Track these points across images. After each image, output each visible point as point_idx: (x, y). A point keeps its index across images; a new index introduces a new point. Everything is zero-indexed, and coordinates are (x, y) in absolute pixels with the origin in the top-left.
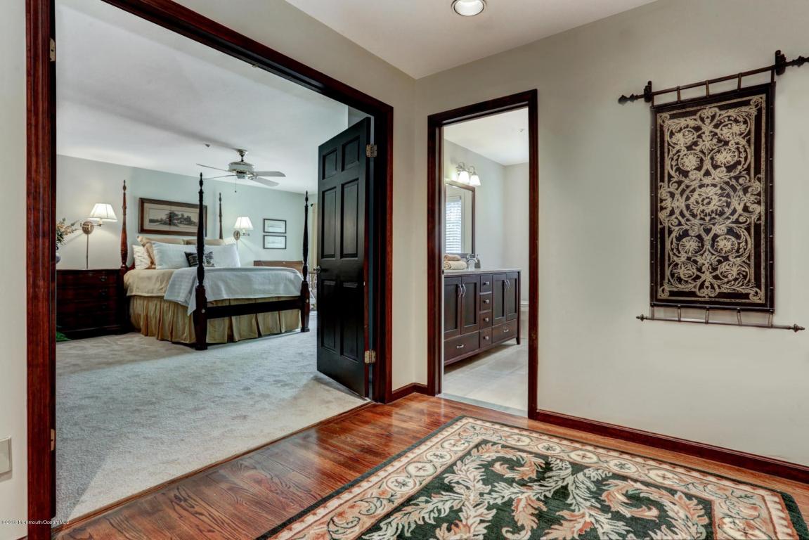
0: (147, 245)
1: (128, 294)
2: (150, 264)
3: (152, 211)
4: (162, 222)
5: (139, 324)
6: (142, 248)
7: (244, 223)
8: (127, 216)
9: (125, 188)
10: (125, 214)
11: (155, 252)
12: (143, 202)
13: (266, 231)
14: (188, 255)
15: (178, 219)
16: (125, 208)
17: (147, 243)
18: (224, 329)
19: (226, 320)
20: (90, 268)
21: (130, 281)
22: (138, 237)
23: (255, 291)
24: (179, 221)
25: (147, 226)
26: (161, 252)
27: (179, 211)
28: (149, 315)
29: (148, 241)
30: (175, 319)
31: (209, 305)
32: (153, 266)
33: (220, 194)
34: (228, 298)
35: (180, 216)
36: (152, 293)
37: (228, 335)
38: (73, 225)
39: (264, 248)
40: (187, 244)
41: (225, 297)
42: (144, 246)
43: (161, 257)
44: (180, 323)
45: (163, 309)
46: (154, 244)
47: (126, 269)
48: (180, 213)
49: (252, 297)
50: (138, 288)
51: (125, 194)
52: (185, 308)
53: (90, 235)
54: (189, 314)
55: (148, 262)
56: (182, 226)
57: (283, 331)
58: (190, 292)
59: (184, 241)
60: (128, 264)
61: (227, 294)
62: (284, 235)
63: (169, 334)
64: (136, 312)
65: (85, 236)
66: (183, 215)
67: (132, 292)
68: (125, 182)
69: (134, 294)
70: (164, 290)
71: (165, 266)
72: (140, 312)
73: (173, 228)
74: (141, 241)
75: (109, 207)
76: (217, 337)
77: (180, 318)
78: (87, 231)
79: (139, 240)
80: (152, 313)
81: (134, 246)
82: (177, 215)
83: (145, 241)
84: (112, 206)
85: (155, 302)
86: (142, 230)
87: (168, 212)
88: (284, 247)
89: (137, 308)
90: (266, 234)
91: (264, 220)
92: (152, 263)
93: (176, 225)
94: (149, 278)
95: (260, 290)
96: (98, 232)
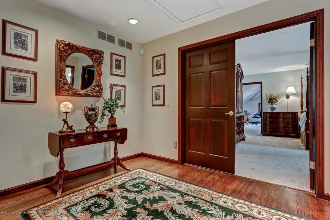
8: (303, 90)
9: (302, 78)
10: (302, 89)
16: (302, 86)
51: (302, 81)
53: (289, 99)
65: (287, 99)
68: (302, 76)
78: (288, 97)
84: (294, 87)
96: (291, 98)
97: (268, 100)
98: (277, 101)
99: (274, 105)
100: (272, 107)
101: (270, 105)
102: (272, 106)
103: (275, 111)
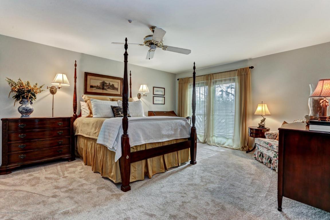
0: (88, 101)
1: (76, 134)
2: (89, 114)
3: (92, 81)
4: (98, 87)
5: (82, 154)
6: (85, 103)
7: (144, 88)
9: (76, 65)
10: (75, 82)
11: (92, 106)
12: (87, 74)
13: (154, 94)
14: (113, 108)
15: (107, 86)
16: (76, 78)
17: (88, 100)
18: (142, 168)
19: (144, 162)
20: (55, 116)
21: (78, 125)
22: (83, 96)
23: (163, 136)
24: (107, 87)
25: (89, 90)
26: (96, 106)
27: (108, 81)
28: (87, 150)
29: (88, 98)
30: (104, 159)
31: (132, 151)
32: (91, 115)
33: (130, 72)
34: (145, 143)
35: (108, 84)
36: (90, 135)
37: (145, 173)
38: (41, 87)
39: (153, 104)
40: (112, 101)
41: (143, 142)
42: (86, 102)
43: (96, 109)
44: (109, 163)
45: (96, 148)
46: (92, 100)
47: (76, 117)
48: (108, 82)
49: (160, 141)
50: (81, 130)
51: (76, 69)
52: (113, 153)
53: (54, 95)
54: (116, 161)
55: (89, 112)
56: (109, 90)
57: (180, 165)
58: (117, 140)
59: (110, 99)
60: (77, 113)
61: (145, 140)
62: (163, 96)
63: (100, 168)
64: (81, 146)
65: (51, 95)
66: (109, 84)
67: (78, 133)
68: (76, 61)
69: (79, 134)
70: (97, 134)
71: (99, 116)
72: (83, 147)
73: (105, 92)
74: (84, 98)
75: (65, 76)
76: (137, 175)
77: (108, 159)
78: (53, 92)
79: (83, 98)
80: (89, 150)
81: (81, 102)
82: (106, 83)
83: (87, 98)
84: (67, 76)
85: (91, 142)
86: (86, 92)
87: (101, 81)
88: (164, 103)
89: (81, 144)
90: (155, 96)
91: (154, 87)
92: (91, 113)
93: (106, 90)
94: (88, 124)
95: (166, 135)
96: (59, 93)
97: (15, 94)
98: (35, 96)
99: (30, 105)
100: (24, 109)
101: (18, 104)
102: (24, 106)
103: (32, 116)
